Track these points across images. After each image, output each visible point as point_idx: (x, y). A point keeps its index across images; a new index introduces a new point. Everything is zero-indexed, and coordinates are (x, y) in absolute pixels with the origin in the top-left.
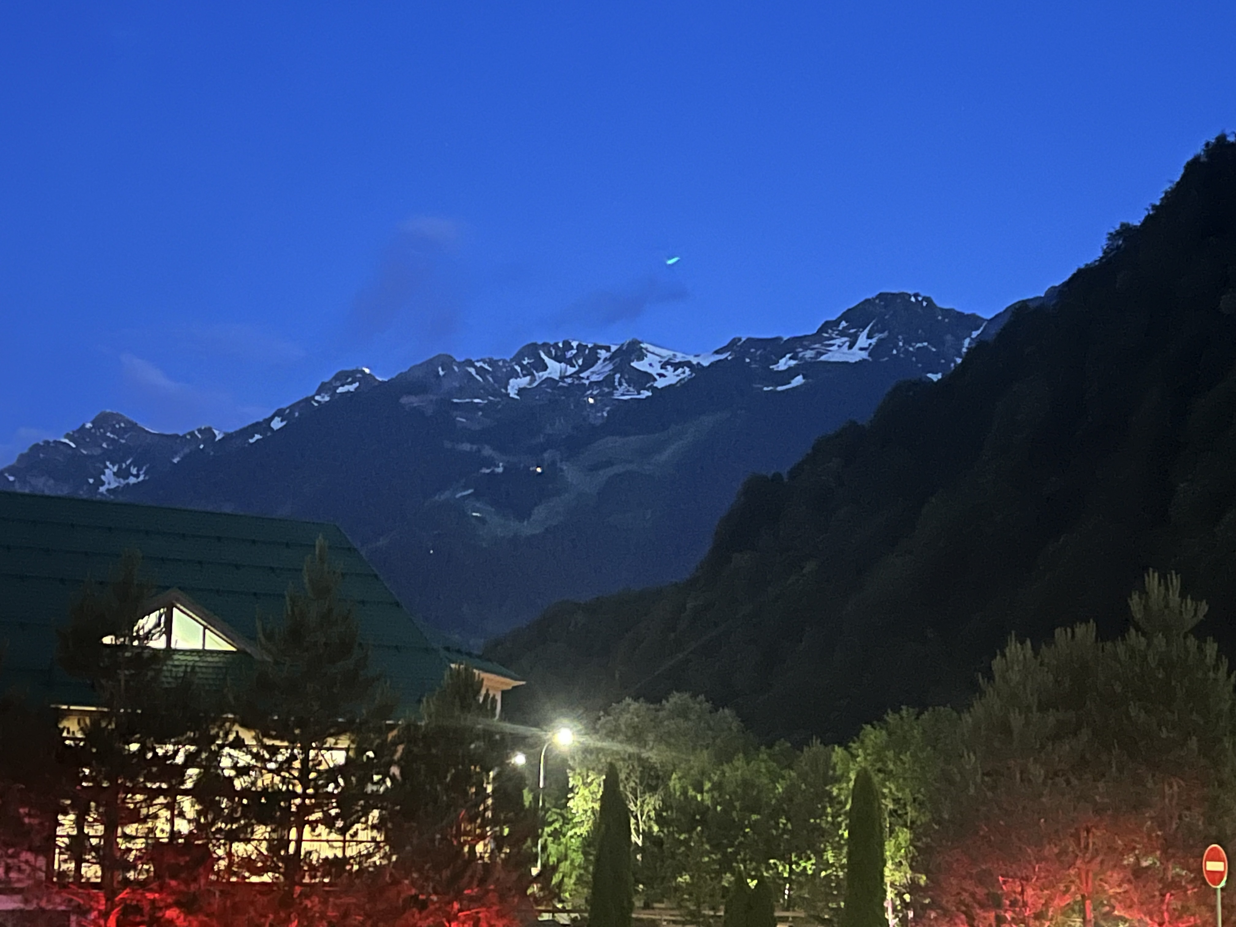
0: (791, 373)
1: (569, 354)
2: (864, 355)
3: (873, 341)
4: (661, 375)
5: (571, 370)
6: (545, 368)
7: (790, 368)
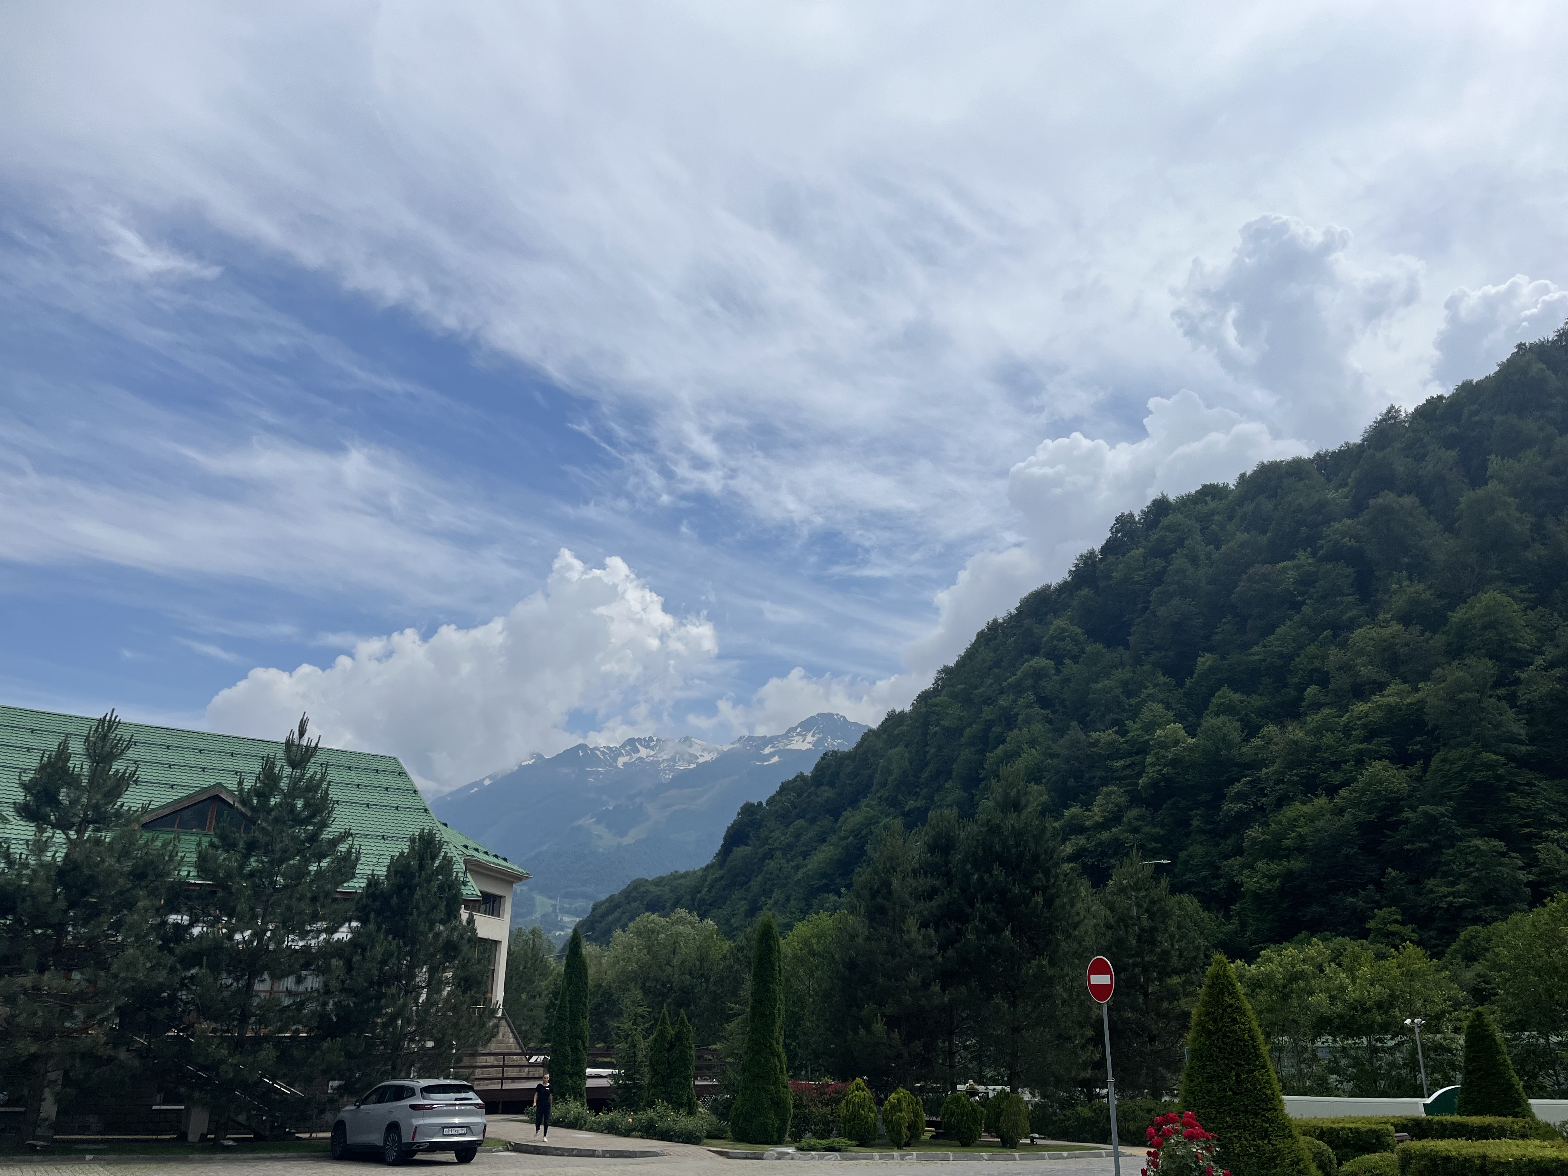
0: (772, 755)
1: (652, 744)
2: (810, 746)
3: (815, 739)
4: (701, 756)
5: (652, 753)
6: (638, 751)
7: (771, 753)
